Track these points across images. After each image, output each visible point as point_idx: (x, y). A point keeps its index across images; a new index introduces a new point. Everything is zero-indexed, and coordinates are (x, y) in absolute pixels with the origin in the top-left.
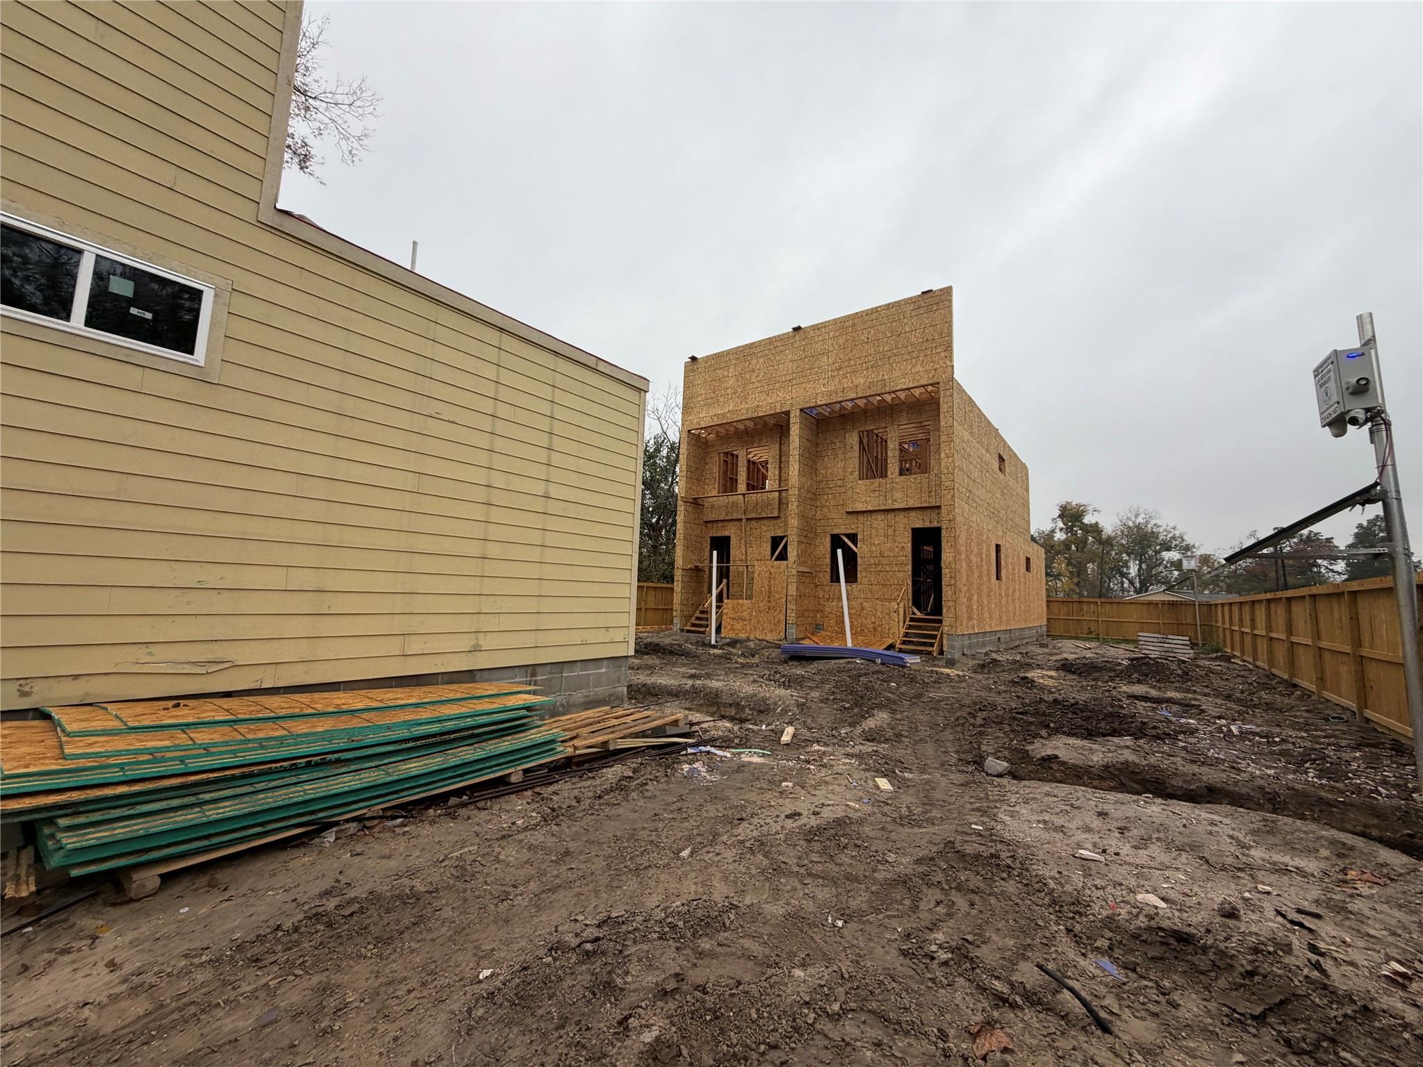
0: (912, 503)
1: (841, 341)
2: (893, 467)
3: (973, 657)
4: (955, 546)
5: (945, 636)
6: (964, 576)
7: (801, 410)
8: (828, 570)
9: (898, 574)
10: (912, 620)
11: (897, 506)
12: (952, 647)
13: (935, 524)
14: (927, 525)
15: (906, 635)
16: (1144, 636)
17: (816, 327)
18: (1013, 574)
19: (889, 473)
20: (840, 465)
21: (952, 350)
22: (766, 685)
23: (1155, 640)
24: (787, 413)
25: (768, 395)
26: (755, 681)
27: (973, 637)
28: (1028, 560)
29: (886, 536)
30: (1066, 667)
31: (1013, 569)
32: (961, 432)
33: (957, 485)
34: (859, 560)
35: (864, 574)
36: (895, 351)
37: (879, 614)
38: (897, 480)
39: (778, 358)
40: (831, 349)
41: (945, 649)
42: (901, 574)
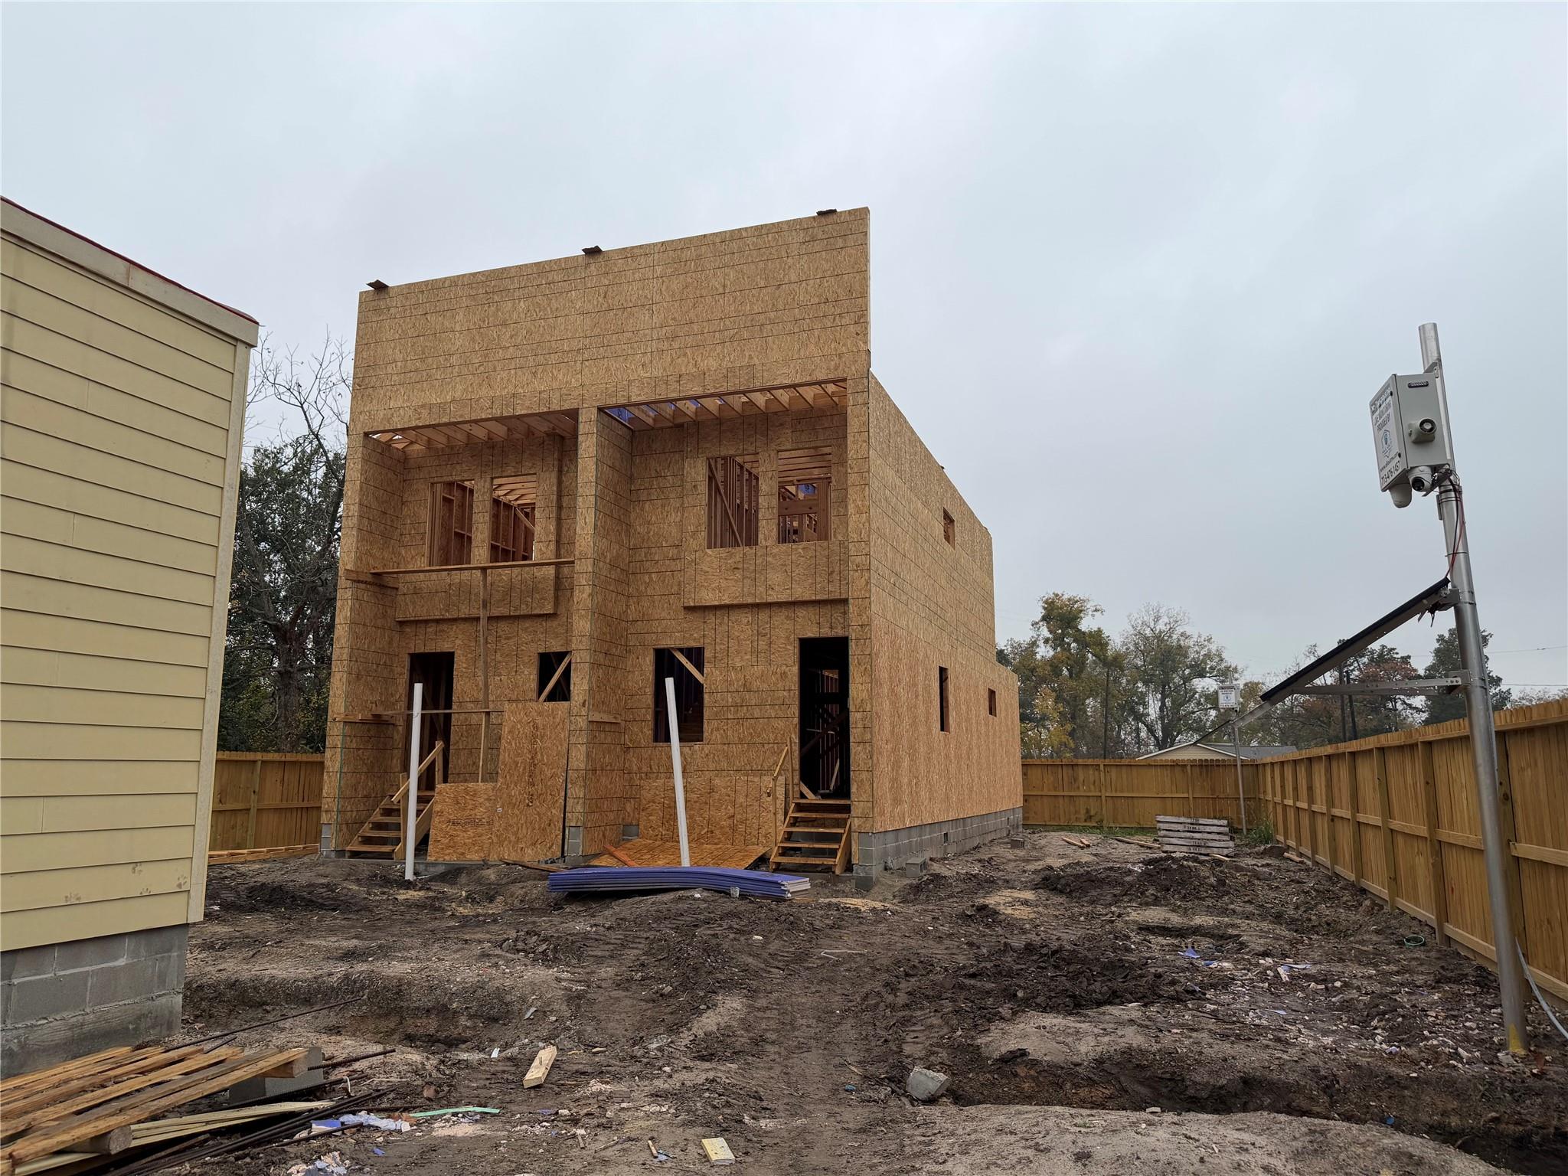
0: (801, 593)
1: (676, 284)
2: (767, 527)
3: (902, 871)
4: (870, 671)
5: (855, 836)
6: (887, 725)
7: (600, 410)
8: (650, 717)
9: (776, 723)
10: (800, 808)
11: (773, 597)
12: (867, 855)
13: (839, 632)
14: (826, 632)
15: (789, 837)
16: (1166, 820)
17: (629, 254)
18: (968, 720)
19: (761, 536)
20: (674, 517)
21: (867, 323)
22: (508, 961)
23: (1180, 827)
24: (573, 414)
25: (535, 374)
26: (485, 955)
27: (903, 834)
28: (992, 693)
29: (756, 652)
30: (1050, 882)
31: (969, 710)
32: (882, 472)
33: (874, 563)
34: (706, 696)
35: (715, 724)
36: (772, 315)
37: (742, 800)
38: (775, 551)
39: (555, 304)
40: (657, 298)
41: (854, 861)
42: (780, 724)
